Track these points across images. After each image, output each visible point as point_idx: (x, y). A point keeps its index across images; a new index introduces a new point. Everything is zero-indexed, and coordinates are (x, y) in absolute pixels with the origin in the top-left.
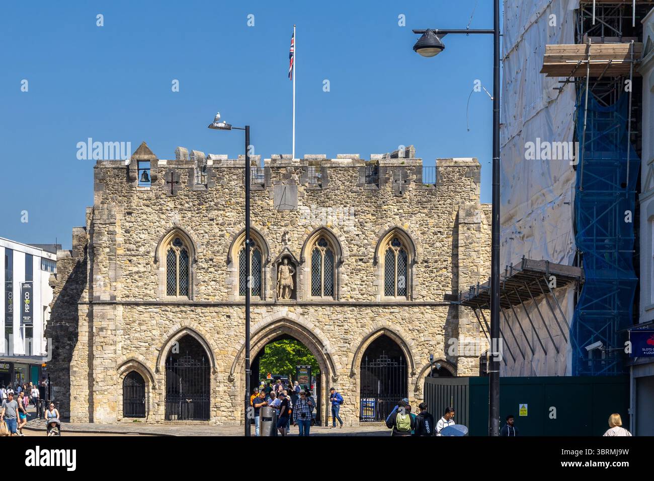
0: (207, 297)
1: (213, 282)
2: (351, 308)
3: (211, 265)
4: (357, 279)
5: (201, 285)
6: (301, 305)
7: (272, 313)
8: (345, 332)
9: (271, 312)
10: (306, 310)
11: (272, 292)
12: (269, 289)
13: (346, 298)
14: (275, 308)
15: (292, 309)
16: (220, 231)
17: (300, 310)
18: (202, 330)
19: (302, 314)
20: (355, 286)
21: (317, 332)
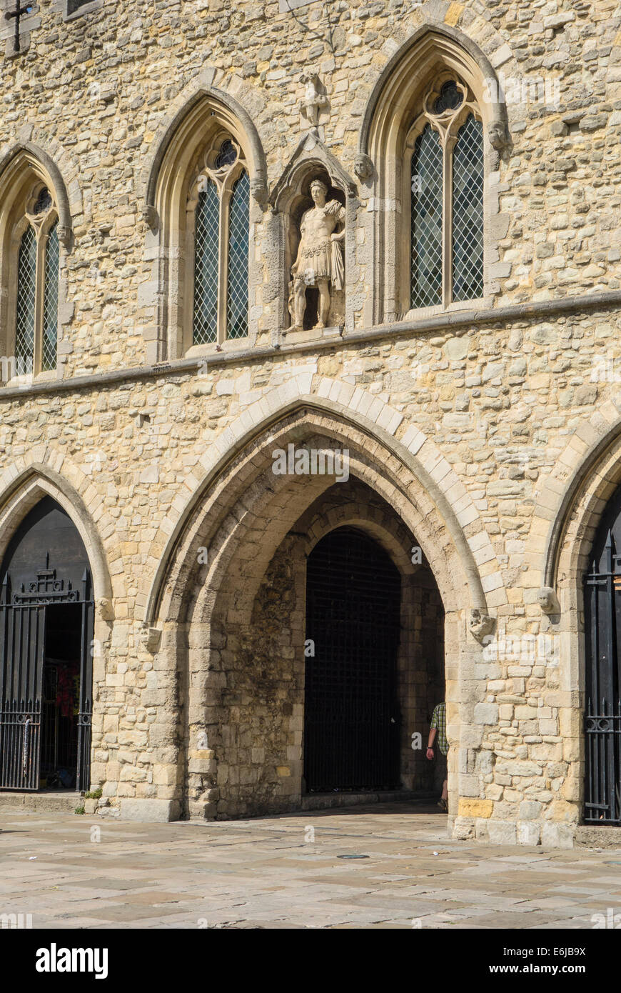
0: (92, 360)
1: (108, 308)
2: (535, 330)
3: (105, 250)
4: (561, 204)
5: (81, 324)
6: (359, 343)
7: (265, 389)
8: (517, 434)
9: (264, 383)
10: (376, 362)
11: (268, 309)
12: (259, 301)
13: (517, 292)
14: (278, 368)
15: (327, 362)
16: (131, 129)
17: (354, 362)
18: (75, 473)
19: (364, 379)
20: (553, 236)
21: (412, 439)
